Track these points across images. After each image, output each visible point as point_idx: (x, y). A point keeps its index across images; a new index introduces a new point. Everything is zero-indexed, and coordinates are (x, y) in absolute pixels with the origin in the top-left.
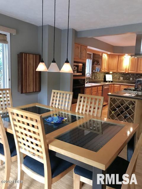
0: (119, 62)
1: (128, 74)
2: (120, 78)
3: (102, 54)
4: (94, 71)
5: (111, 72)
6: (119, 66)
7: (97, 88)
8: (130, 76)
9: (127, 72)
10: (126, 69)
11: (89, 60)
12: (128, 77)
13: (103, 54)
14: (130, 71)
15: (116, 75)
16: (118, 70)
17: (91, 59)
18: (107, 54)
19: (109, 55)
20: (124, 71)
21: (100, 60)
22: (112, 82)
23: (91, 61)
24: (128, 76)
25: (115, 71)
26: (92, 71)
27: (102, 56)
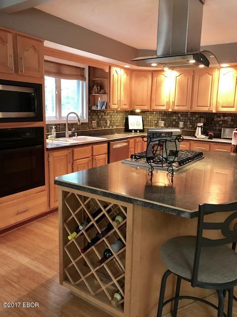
0: (154, 87)
1: (175, 113)
2: (158, 122)
3: (110, 68)
4: (94, 108)
5: (138, 111)
6: (153, 97)
7: (92, 147)
8: (179, 118)
9: (170, 110)
10: (168, 103)
11: (81, 82)
12: (174, 120)
13: (112, 67)
14: (176, 108)
15: (150, 117)
16: (152, 105)
17: (85, 80)
18: (125, 69)
19: (130, 72)
20: (164, 108)
21: (106, 82)
22: (141, 131)
23: (86, 84)
24: (174, 118)
25: (146, 108)
26: (90, 108)
27: (110, 72)
